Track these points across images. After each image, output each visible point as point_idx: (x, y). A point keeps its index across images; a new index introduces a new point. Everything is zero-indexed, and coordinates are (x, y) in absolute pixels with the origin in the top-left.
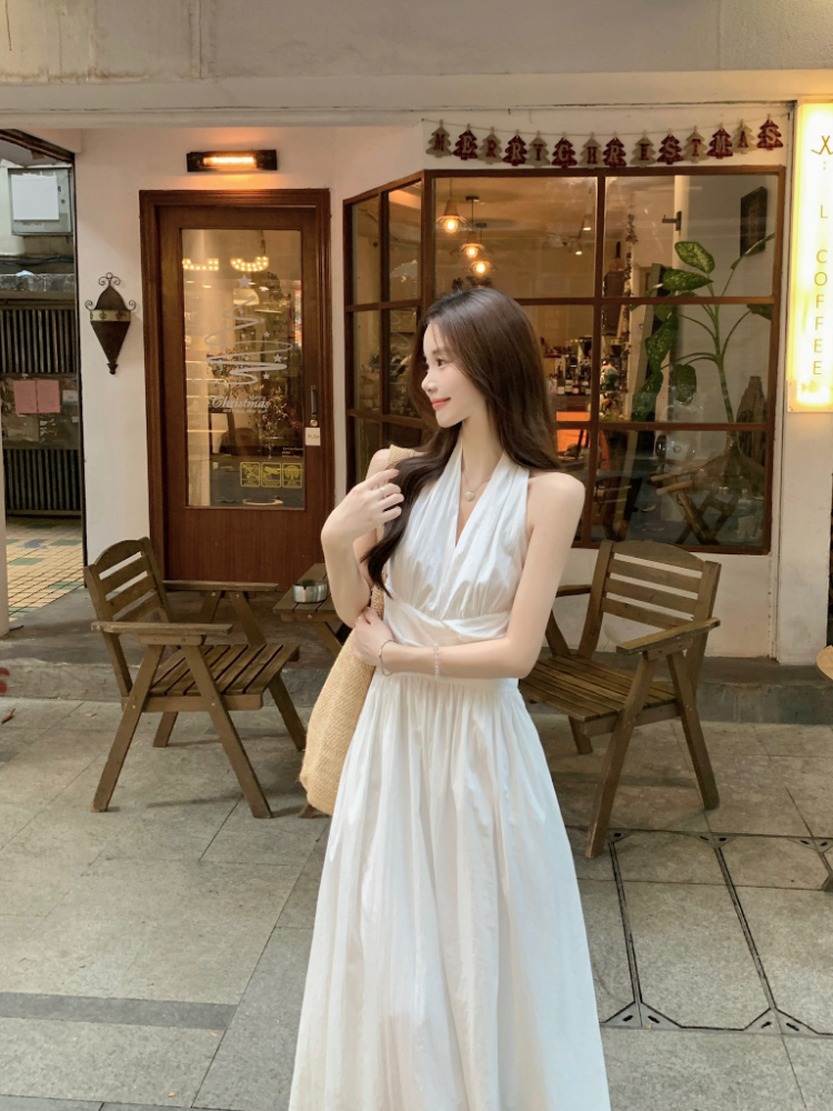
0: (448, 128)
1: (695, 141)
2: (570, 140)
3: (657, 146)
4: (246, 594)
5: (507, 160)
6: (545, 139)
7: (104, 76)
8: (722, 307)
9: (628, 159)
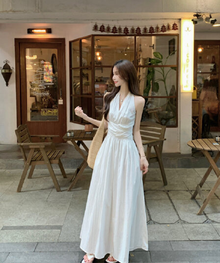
0: (98, 25)
1: (157, 28)
2: (128, 27)
3: (148, 29)
4: (51, 138)
5: (112, 32)
6: (122, 27)
7: (14, 11)
8: (165, 68)
9: (141, 32)
